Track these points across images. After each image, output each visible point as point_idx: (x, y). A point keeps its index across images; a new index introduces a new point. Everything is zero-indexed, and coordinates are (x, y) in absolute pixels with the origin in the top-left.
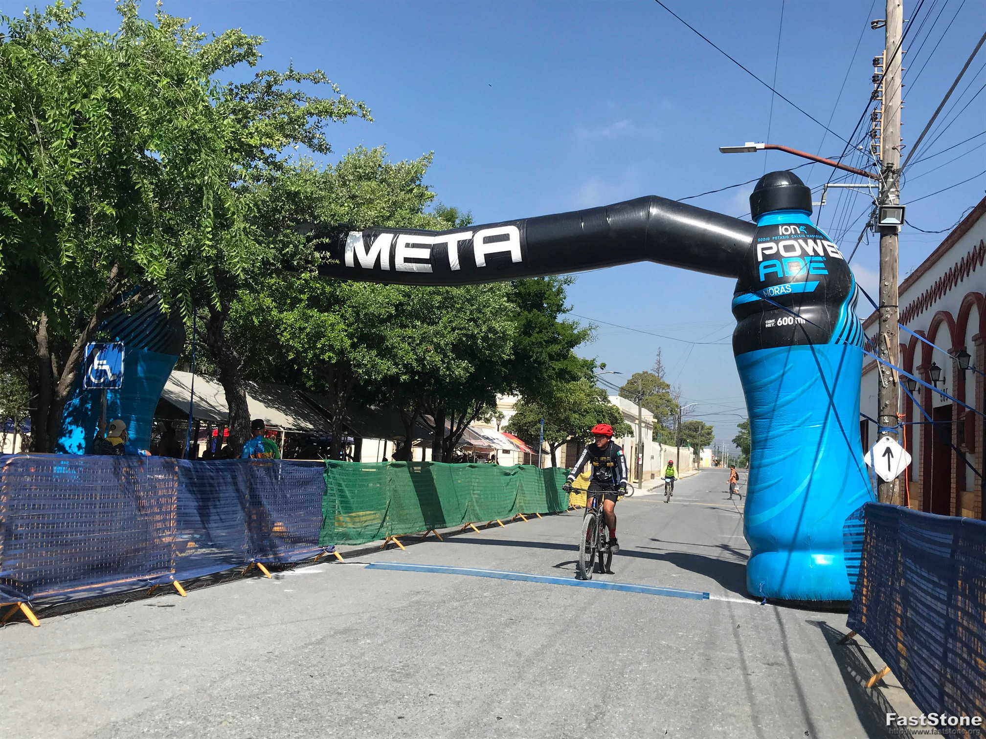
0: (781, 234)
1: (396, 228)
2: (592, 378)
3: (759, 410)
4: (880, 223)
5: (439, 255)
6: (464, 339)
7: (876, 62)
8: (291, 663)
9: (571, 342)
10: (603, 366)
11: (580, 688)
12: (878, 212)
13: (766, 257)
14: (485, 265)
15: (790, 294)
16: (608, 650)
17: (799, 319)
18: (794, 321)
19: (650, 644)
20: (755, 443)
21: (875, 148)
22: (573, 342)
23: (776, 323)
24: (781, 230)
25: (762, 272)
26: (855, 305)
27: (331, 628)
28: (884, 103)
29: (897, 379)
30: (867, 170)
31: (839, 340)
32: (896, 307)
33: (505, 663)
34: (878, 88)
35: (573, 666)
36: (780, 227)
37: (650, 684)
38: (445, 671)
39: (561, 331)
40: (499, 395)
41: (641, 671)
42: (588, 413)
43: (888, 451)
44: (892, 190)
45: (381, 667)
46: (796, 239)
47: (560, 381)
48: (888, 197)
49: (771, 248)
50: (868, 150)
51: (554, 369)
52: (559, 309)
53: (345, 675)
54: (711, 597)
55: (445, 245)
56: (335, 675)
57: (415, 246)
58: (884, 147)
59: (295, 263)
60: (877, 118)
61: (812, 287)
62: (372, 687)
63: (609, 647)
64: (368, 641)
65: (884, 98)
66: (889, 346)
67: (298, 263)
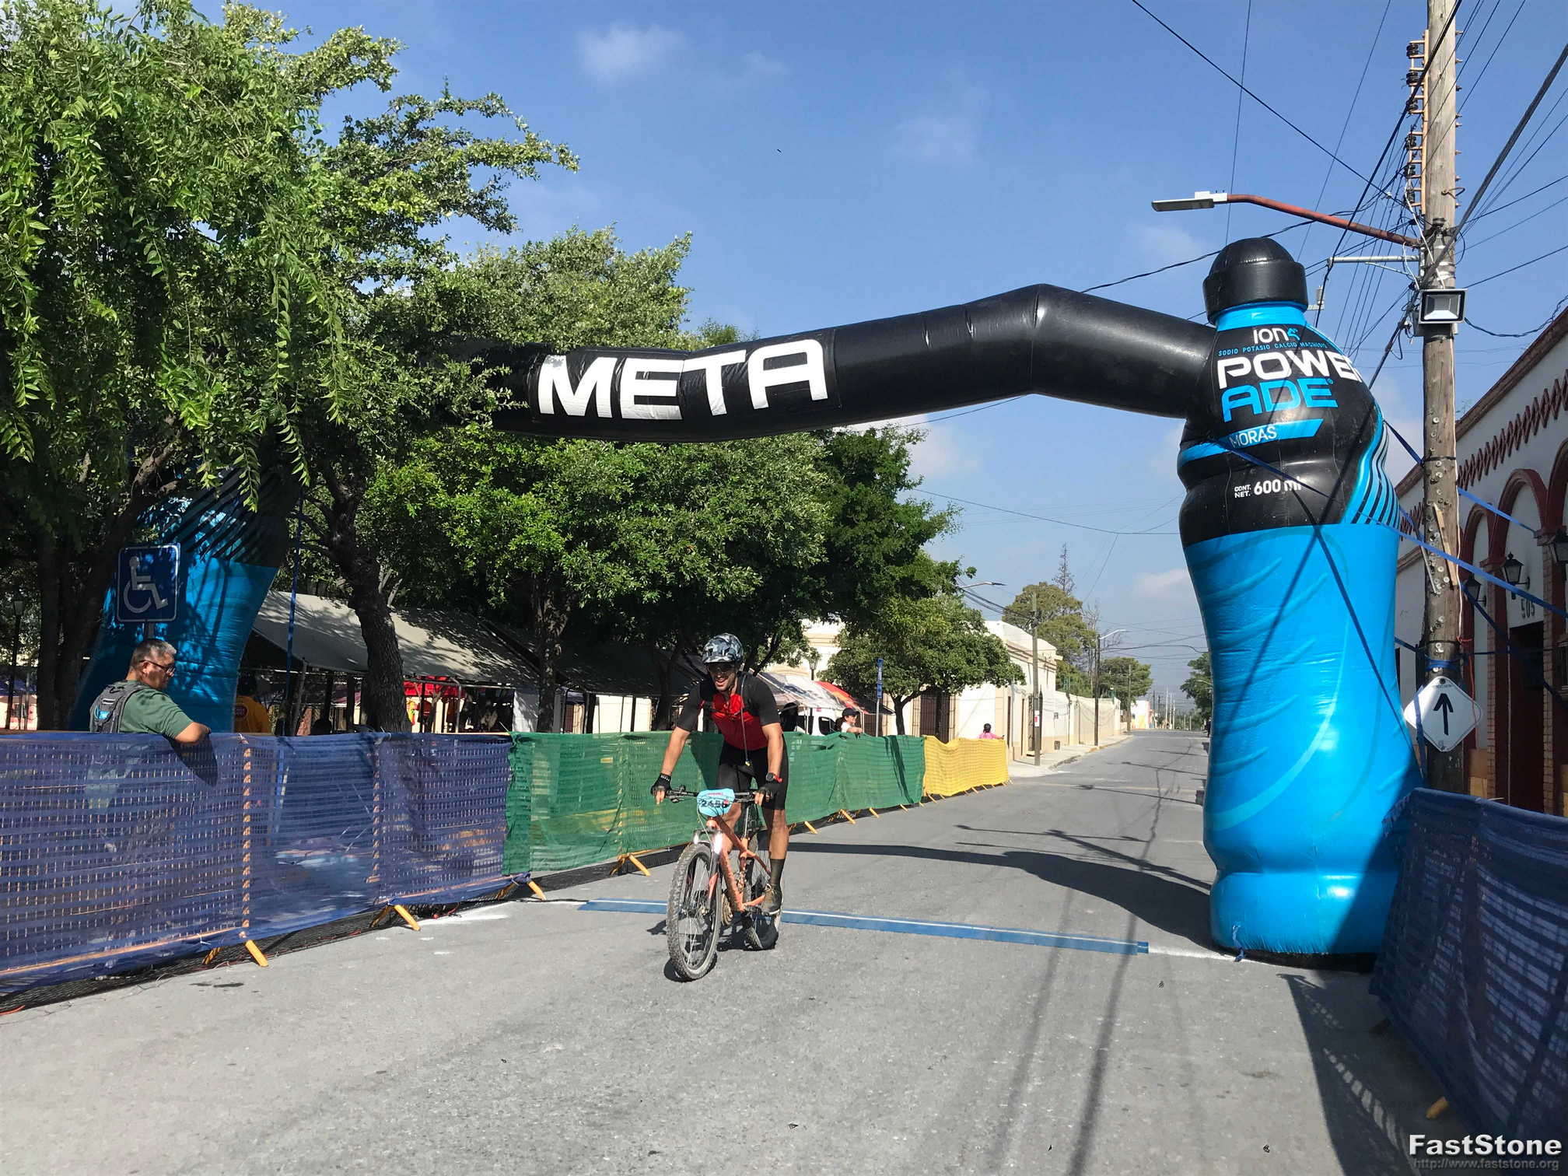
0: (1256, 342)
1: (621, 349)
2: (954, 591)
3: (1226, 637)
4: (1423, 320)
5: (692, 390)
6: (745, 531)
7: (1412, 50)
8: (413, 1094)
9: (920, 533)
10: (972, 572)
11: (920, 1132)
12: (1418, 302)
13: (1232, 382)
14: (767, 405)
15: (1275, 441)
16: (974, 1054)
17: (1290, 482)
18: (1282, 486)
19: (1047, 1042)
20: (1220, 691)
21: (1412, 193)
22: (923, 534)
23: (1251, 491)
24: (1257, 336)
25: (1227, 405)
26: (1383, 459)
27: (498, 1023)
28: (1426, 118)
29: (1456, 580)
30: (1399, 232)
31: (1357, 516)
32: (1453, 459)
33: (791, 1085)
34: (1415, 93)
35: (913, 1088)
36: (1255, 332)
37: (1045, 1120)
38: (685, 1104)
39: (904, 518)
40: (805, 622)
41: (1031, 1094)
42: (951, 647)
43: (1443, 702)
44: (1443, 263)
45: (573, 1098)
46: (1282, 351)
47: (904, 598)
48: (1435, 275)
49: (1240, 366)
50: (1400, 198)
51: (893, 578)
52: (900, 482)
53: (506, 1115)
54: (1151, 950)
55: (702, 373)
56: (487, 1116)
57: (653, 376)
58: (1428, 192)
59: (455, 409)
60: (1415, 145)
61: (1312, 428)
62: (549, 1139)
63: (976, 1048)
64: (559, 1047)
65: (1426, 108)
66: (1442, 524)
67: (459, 407)
